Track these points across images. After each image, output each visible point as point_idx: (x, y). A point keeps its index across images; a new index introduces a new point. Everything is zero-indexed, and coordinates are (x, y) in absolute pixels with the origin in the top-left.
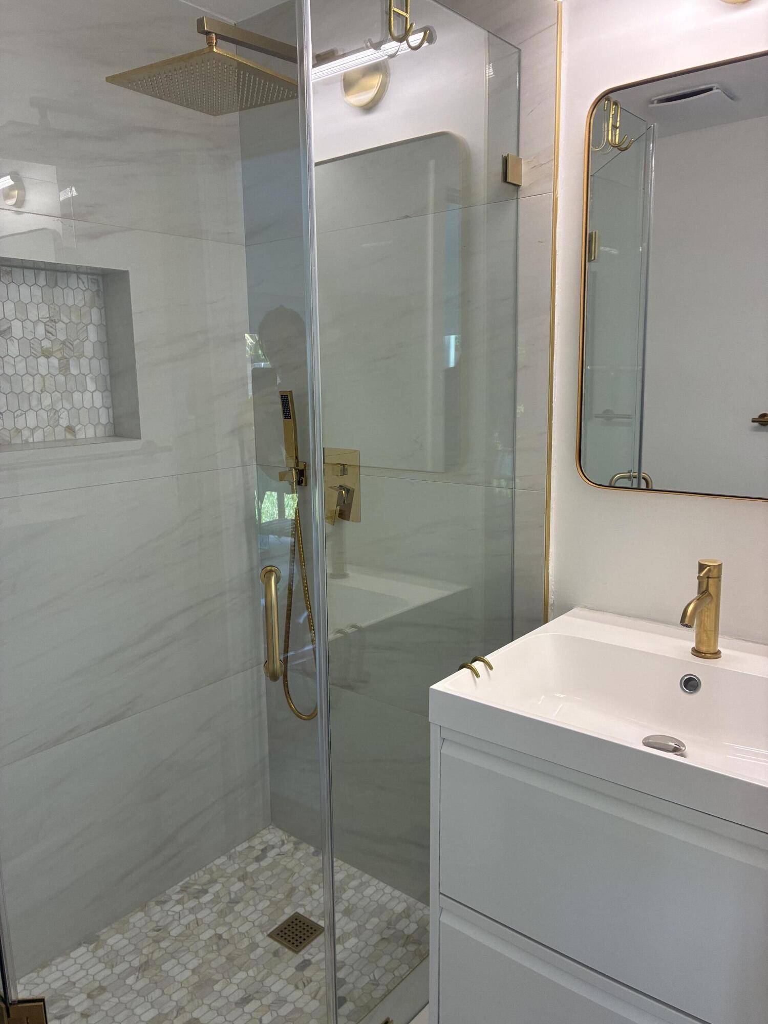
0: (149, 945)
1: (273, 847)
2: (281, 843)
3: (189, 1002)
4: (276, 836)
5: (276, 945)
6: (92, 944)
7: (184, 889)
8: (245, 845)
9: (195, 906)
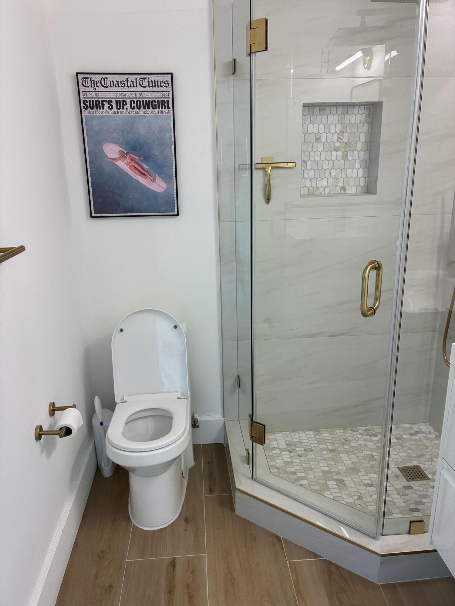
0: (339, 444)
1: (423, 433)
2: (429, 433)
3: (344, 473)
4: (427, 428)
5: (399, 473)
6: (316, 432)
7: (366, 430)
8: (409, 425)
9: (367, 439)
